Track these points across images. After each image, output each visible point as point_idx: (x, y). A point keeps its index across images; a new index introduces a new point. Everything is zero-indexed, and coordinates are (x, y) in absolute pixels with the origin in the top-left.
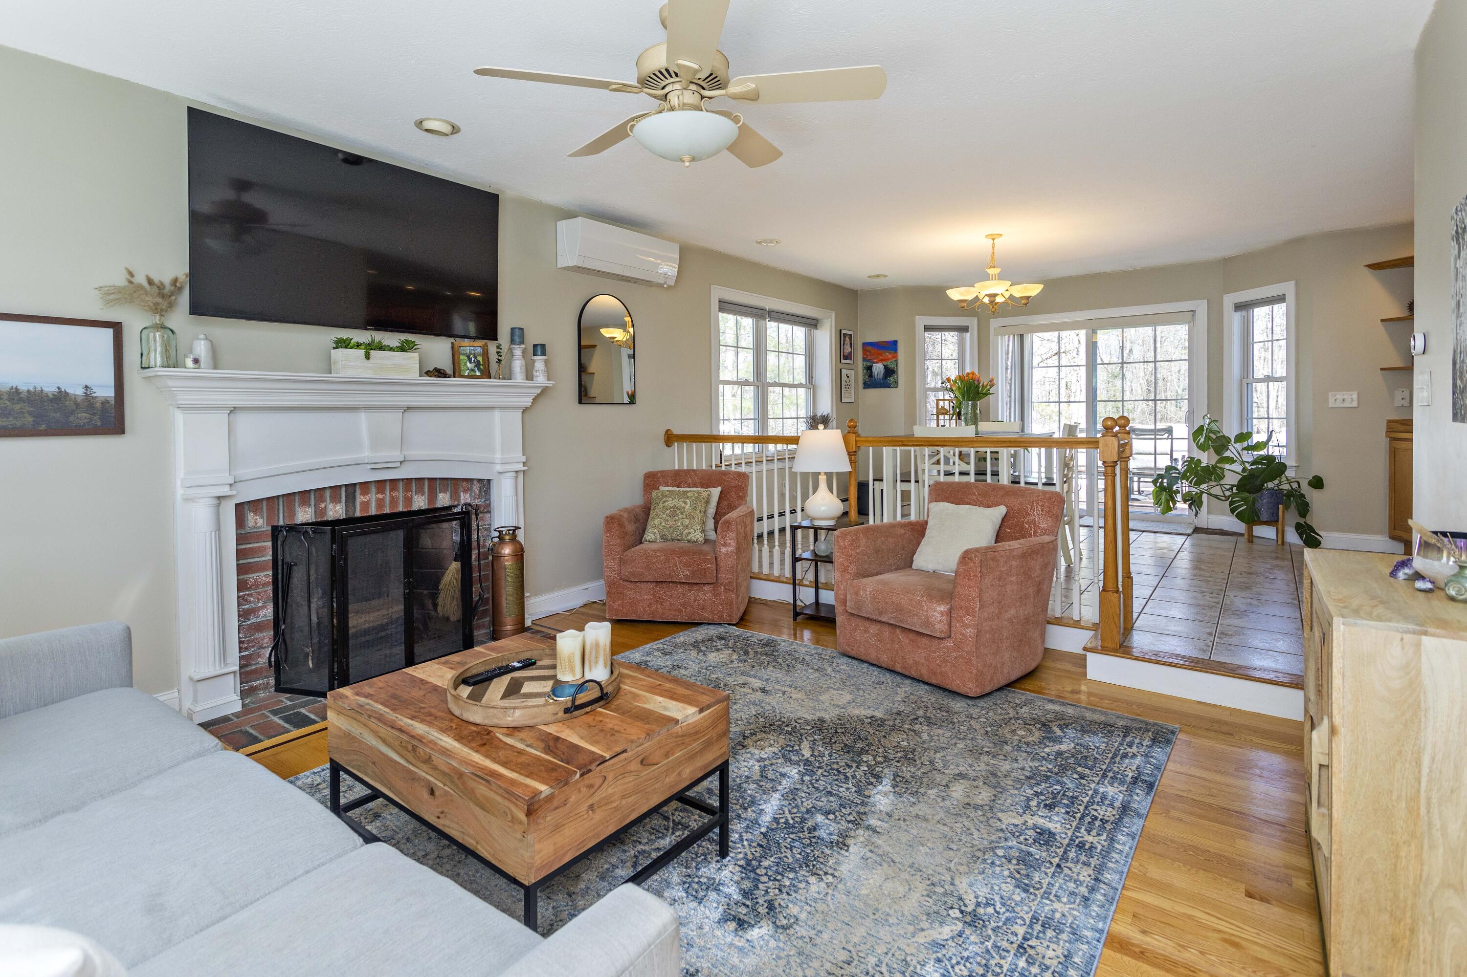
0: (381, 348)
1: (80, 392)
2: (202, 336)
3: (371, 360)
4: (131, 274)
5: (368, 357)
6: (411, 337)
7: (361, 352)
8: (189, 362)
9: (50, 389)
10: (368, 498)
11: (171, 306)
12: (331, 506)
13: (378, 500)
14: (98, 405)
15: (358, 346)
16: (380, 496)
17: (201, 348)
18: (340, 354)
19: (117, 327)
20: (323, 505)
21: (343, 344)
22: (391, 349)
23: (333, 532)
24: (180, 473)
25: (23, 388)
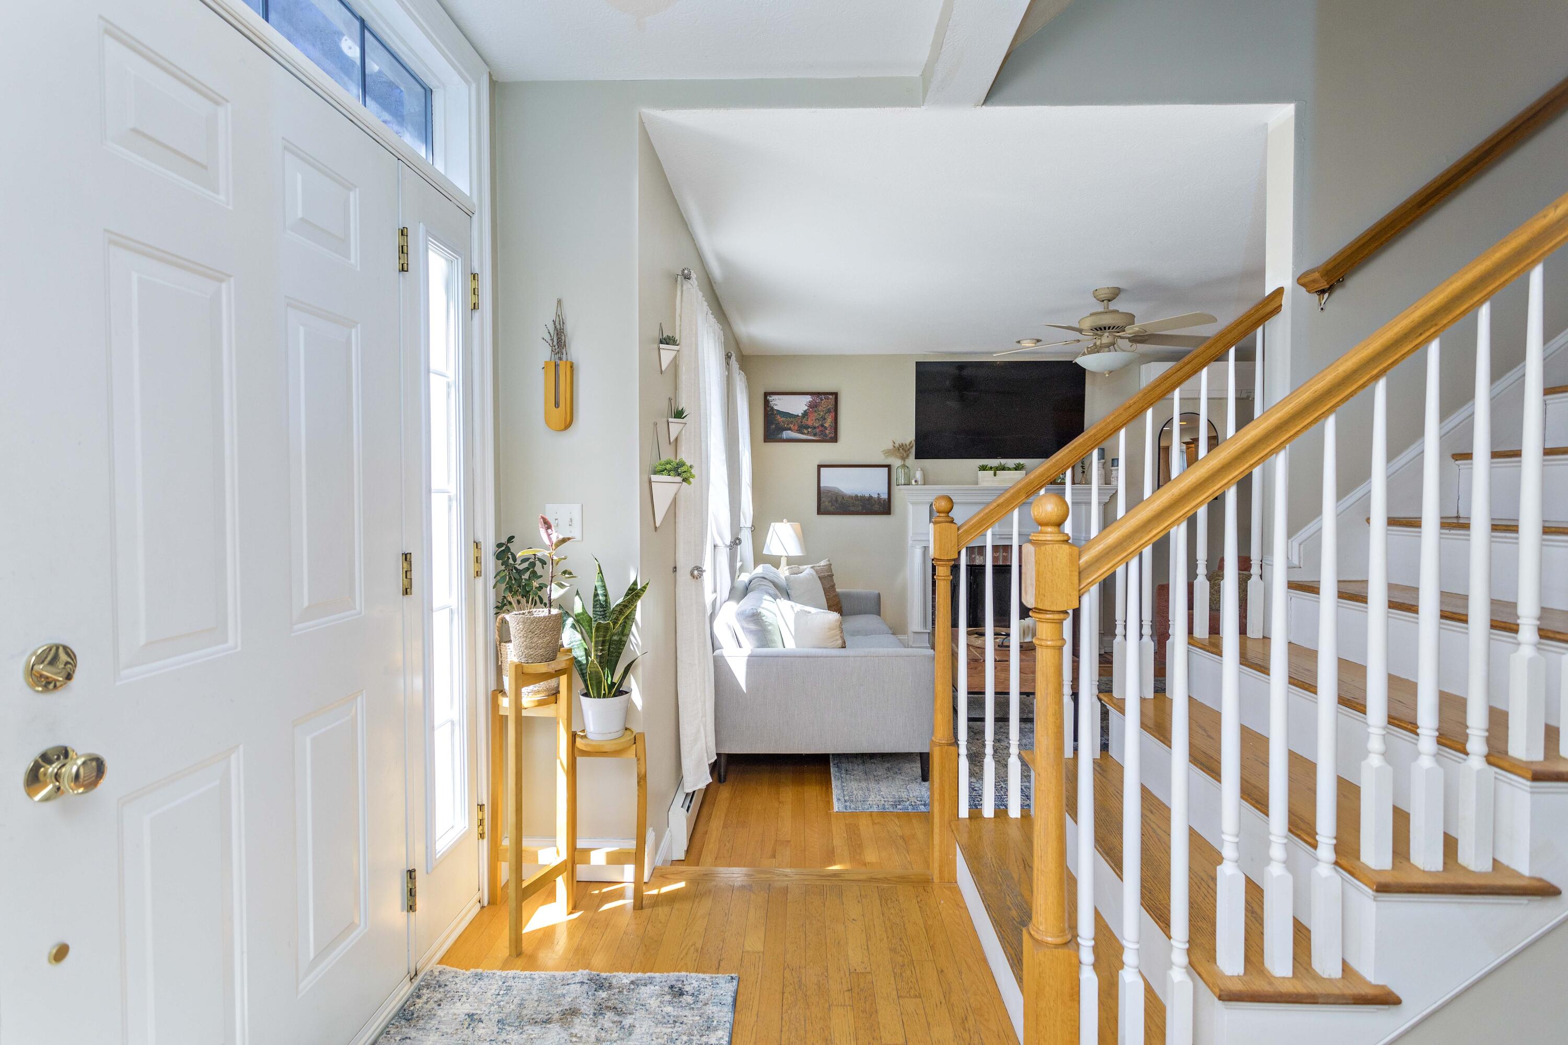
0: (1003, 468)
1: (876, 496)
2: (919, 469)
3: (996, 477)
4: (894, 443)
5: (995, 475)
6: (1022, 461)
7: (992, 472)
8: (913, 483)
9: (867, 495)
10: (998, 554)
11: (908, 456)
12: (977, 557)
13: (1004, 556)
14: (882, 502)
15: (991, 468)
16: (1004, 554)
17: (918, 475)
18: (981, 474)
19: (889, 466)
20: (973, 556)
21: (983, 468)
22: (1009, 469)
23: (971, 569)
24: (910, 534)
25: (859, 495)
